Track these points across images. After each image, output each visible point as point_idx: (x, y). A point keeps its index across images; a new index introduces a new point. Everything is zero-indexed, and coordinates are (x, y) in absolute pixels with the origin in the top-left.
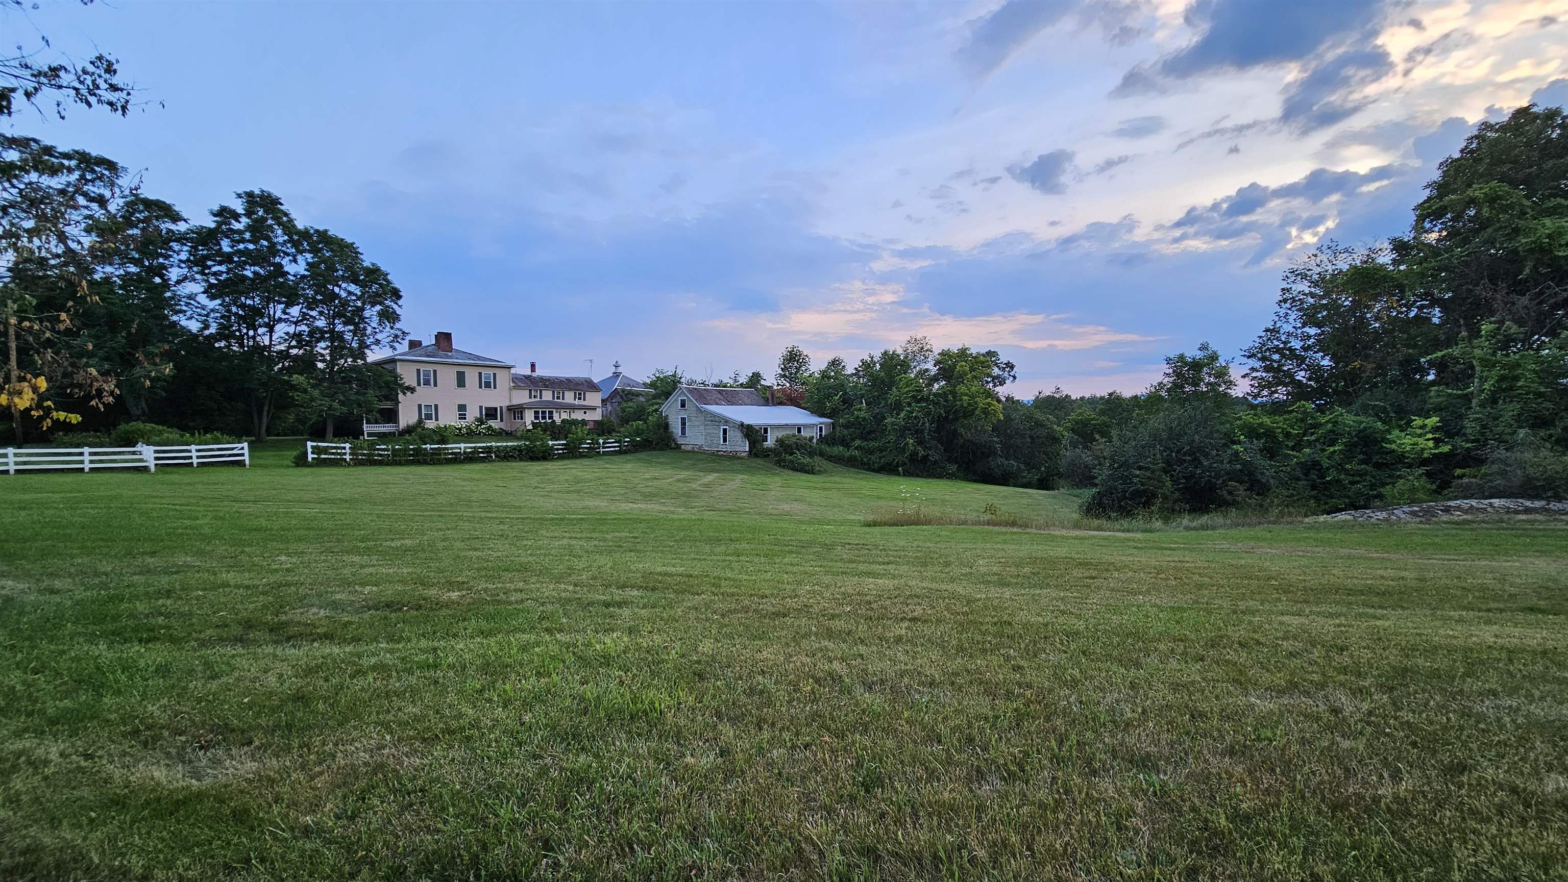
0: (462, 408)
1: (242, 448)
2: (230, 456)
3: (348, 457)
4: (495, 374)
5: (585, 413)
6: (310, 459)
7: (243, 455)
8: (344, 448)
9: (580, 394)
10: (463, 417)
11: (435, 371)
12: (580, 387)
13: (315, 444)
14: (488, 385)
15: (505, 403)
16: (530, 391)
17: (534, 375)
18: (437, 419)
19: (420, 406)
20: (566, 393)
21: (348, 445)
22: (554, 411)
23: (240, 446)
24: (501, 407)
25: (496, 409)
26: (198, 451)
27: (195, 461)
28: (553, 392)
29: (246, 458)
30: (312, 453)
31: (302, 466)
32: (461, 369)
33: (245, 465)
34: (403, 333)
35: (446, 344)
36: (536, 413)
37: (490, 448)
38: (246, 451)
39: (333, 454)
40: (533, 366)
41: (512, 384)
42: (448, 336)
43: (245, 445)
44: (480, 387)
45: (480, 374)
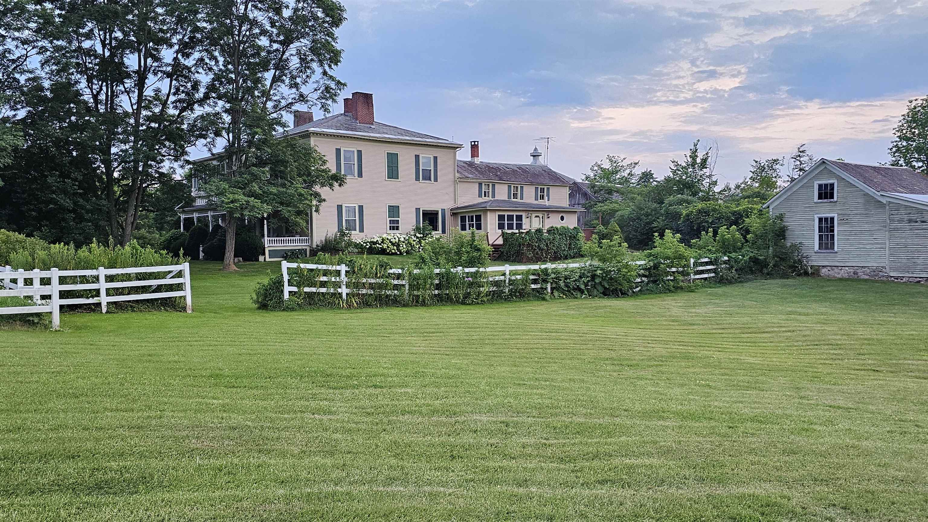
0: (394, 211)
1: (180, 274)
2: (159, 289)
3: (344, 291)
4: (435, 158)
5: (562, 218)
6: (286, 296)
7: (179, 287)
8: (338, 273)
9: (542, 190)
10: (394, 226)
11: (360, 152)
12: (541, 179)
13: (294, 265)
14: (427, 177)
15: (448, 205)
16: (480, 184)
17: (477, 161)
18: (362, 230)
19: (340, 207)
20: (525, 188)
21: (343, 268)
22: (524, 215)
23: (175, 268)
24: (443, 210)
25: (436, 214)
26: (110, 279)
27: (104, 299)
28: (509, 187)
29: (187, 293)
30: (290, 284)
31: (274, 309)
32: (393, 149)
33: (184, 309)
34: (339, 83)
35: (365, 111)
36: (501, 218)
37: (545, 272)
38: (186, 280)
39: (323, 284)
40: (475, 148)
41: (457, 175)
42: (367, 98)
43: (185, 267)
44: (417, 179)
45: (417, 157)
